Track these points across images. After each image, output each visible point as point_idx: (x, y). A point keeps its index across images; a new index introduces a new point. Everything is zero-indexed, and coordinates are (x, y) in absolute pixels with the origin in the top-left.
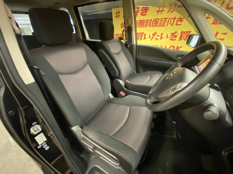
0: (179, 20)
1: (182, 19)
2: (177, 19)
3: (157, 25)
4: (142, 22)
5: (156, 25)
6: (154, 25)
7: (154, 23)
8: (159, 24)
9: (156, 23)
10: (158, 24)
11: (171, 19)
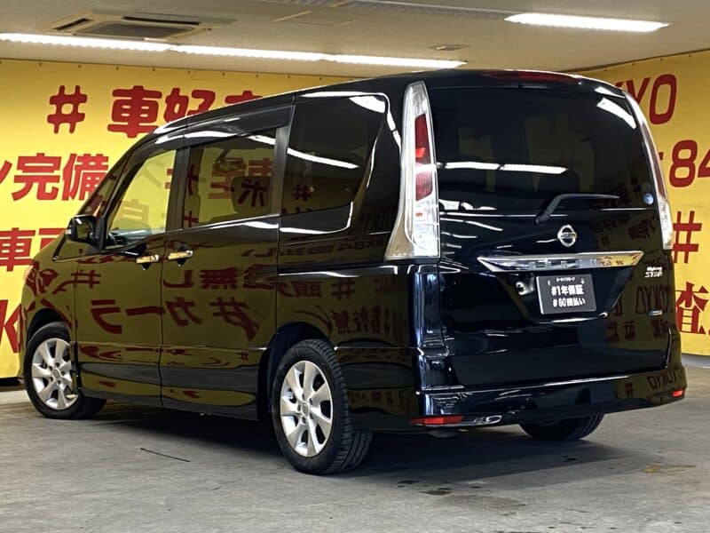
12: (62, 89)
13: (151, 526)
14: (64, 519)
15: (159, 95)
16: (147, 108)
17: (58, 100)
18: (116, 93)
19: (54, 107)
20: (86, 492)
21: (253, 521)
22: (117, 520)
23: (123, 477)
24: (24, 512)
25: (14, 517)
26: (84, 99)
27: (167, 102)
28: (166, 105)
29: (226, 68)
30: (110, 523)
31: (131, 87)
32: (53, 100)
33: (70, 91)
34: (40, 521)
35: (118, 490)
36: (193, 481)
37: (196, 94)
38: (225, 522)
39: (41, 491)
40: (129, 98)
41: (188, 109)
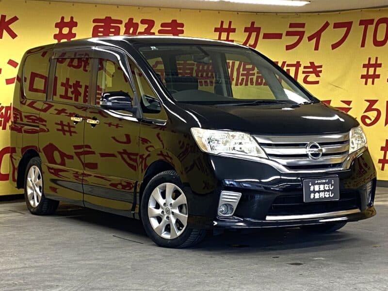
0: (311, 70)
1: (318, 69)
2: (305, 67)
3: (252, 79)
4: (206, 67)
5: (247, 81)
6: (243, 79)
7: (243, 75)
8: (258, 78)
9: (247, 75)
10: (255, 78)
11: (288, 65)
12: (63, 18)
13: (124, 280)
14: (72, 275)
15: (120, 22)
16: (113, 30)
17: (60, 25)
18: (95, 21)
19: (58, 29)
20: (83, 260)
21: (185, 278)
22: (103, 276)
23: (105, 252)
24: (48, 271)
25: (42, 273)
26: (75, 24)
27: (125, 27)
28: (125, 29)
29: (161, 6)
30: (100, 278)
31: (104, 18)
32: (57, 25)
33: (67, 20)
34: (57, 276)
35: (102, 259)
36: (147, 255)
37: (143, 22)
38: (169, 278)
39: (56, 259)
40: (103, 24)
41: (138, 31)
